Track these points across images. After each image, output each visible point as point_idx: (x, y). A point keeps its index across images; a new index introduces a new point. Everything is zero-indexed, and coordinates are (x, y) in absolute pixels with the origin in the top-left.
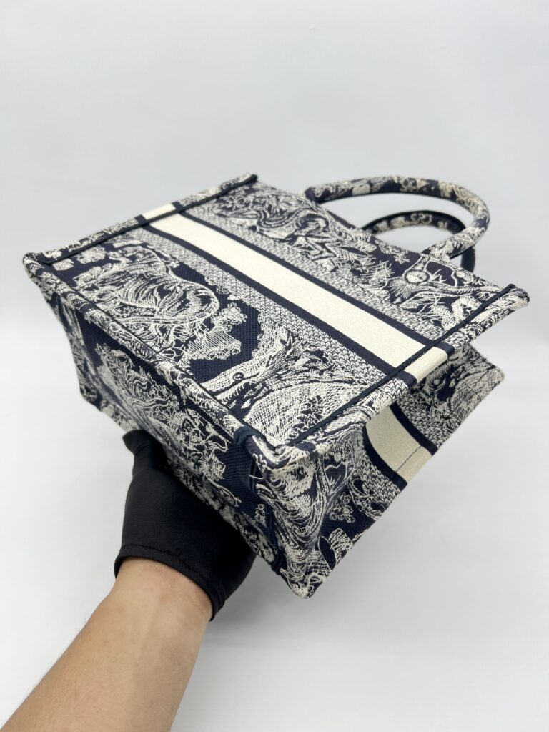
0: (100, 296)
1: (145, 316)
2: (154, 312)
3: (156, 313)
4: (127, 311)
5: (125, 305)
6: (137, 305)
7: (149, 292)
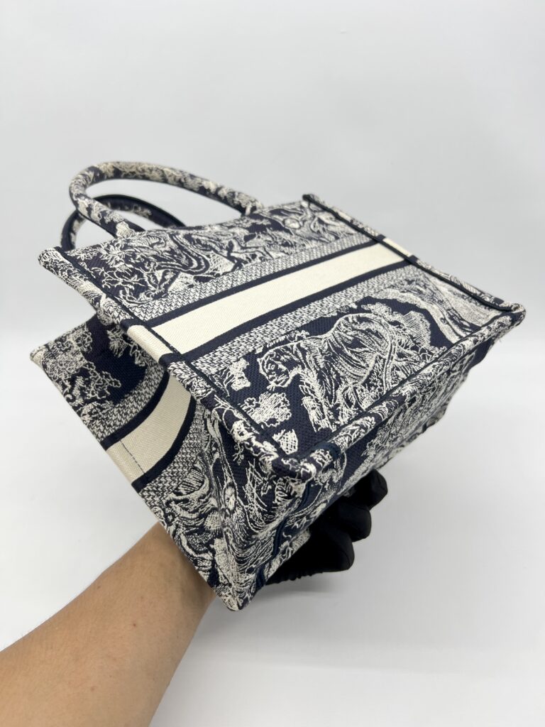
0: (349, 403)
1: (383, 366)
2: (381, 358)
3: (381, 356)
4: (375, 381)
5: (367, 381)
6: (370, 369)
7: (356, 356)
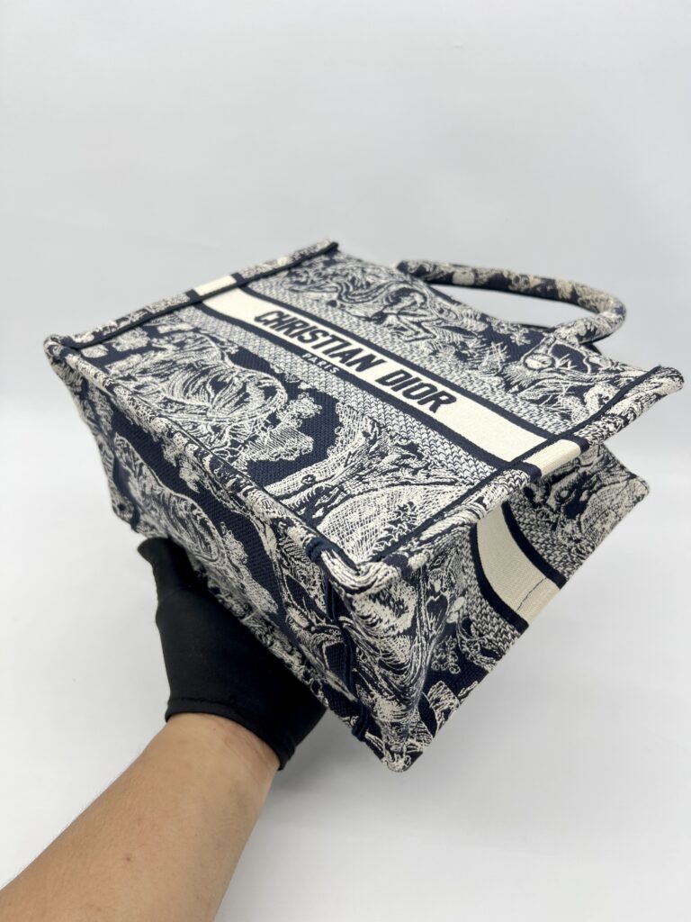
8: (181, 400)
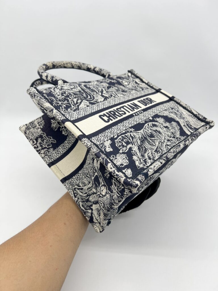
8: (156, 147)
